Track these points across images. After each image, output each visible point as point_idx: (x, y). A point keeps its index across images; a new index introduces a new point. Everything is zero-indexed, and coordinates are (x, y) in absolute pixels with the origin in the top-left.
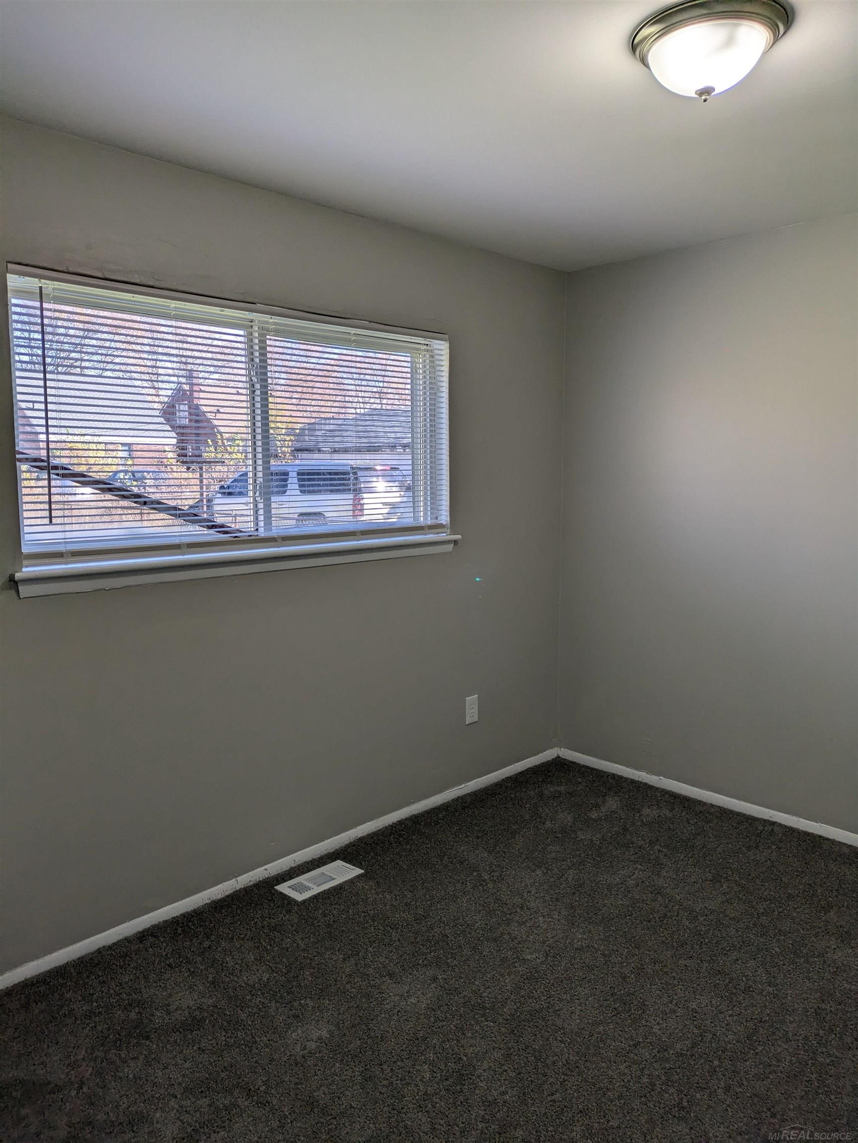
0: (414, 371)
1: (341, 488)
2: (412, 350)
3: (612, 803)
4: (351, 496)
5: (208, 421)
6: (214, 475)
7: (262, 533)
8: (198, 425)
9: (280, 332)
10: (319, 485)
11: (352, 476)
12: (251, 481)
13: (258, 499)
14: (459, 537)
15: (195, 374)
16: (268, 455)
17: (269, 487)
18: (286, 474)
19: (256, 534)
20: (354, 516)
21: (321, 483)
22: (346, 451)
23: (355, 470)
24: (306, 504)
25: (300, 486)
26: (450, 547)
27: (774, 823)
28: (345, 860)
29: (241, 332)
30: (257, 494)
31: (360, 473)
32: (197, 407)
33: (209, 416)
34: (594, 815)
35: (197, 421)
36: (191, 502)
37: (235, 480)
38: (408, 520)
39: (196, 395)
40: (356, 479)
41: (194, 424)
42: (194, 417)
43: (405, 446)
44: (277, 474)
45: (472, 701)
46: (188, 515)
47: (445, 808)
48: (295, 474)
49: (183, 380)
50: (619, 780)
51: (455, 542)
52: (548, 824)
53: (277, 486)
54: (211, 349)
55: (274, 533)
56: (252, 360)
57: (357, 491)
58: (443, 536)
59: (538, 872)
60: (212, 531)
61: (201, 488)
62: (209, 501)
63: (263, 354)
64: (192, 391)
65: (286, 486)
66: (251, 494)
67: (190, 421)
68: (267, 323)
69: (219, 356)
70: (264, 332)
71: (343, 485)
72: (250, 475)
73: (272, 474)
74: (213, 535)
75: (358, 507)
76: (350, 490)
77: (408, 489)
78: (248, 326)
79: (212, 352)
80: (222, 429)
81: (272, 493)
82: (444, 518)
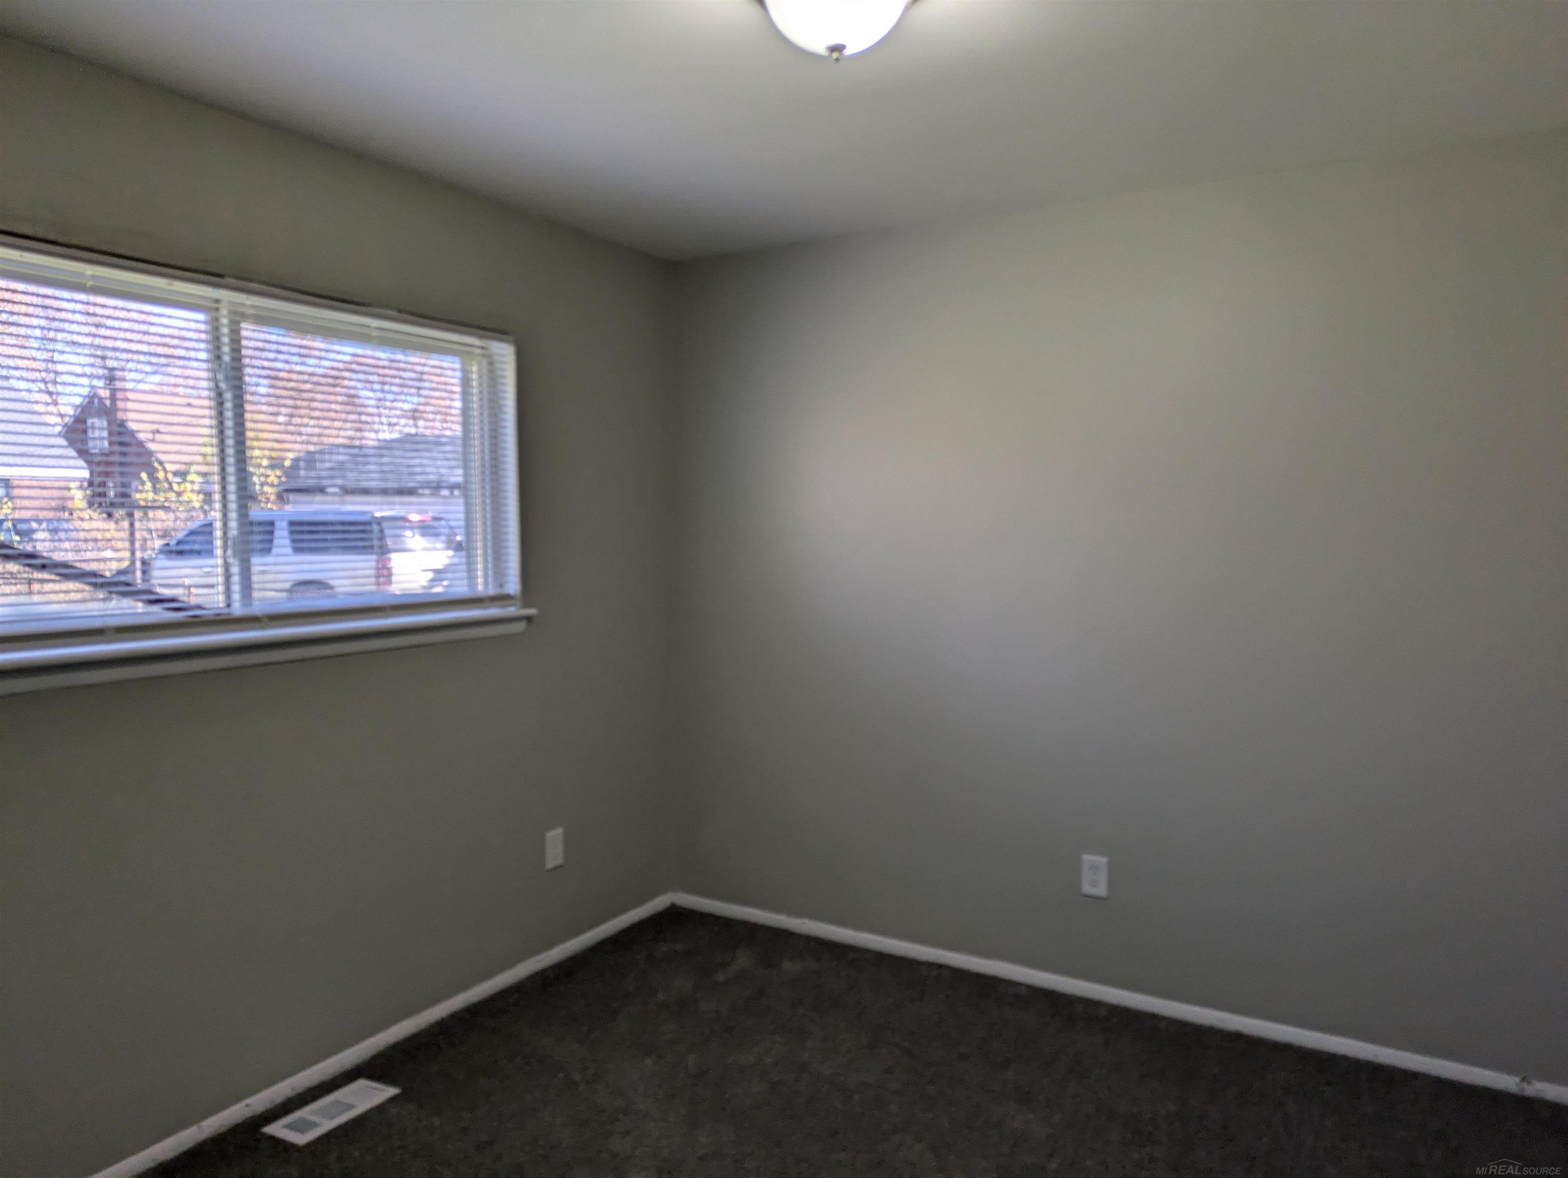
0: (466, 383)
1: (360, 544)
2: (463, 354)
3: (744, 959)
4: (374, 557)
5: (140, 444)
6: (152, 525)
7: (237, 609)
8: (124, 449)
9: (261, 319)
10: (325, 540)
11: (375, 528)
12: (218, 533)
13: (231, 560)
14: (532, 611)
15: (119, 374)
16: (246, 496)
17: (248, 542)
18: (272, 524)
19: (226, 611)
20: (378, 584)
21: (329, 536)
22: (366, 492)
23: (380, 521)
24: (306, 567)
25: (294, 541)
26: (521, 626)
27: (941, 966)
28: (371, 1077)
29: (201, 317)
30: (229, 552)
31: (385, 525)
32: (122, 424)
33: (141, 436)
34: (721, 977)
35: (121, 444)
36: (114, 566)
37: (192, 533)
38: (461, 589)
39: (120, 404)
40: (382, 531)
41: (116, 448)
42: (116, 439)
43: (453, 487)
44: (260, 524)
45: (555, 836)
46: (116, 584)
47: (517, 989)
48: (285, 524)
49: (101, 383)
50: (752, 929)
51: (529, 619)
52: (661, 996)
53: (261, 542)
54: (146, 338)
55: (257, 609)
56: (219, 357)
57: (384, 551)
58: (511, 611)
59: (649, 1062)
60: (155, 608)
61: (132, 543)
62: (144, 562)
63: (236, 349)
64: (113, 398)
65: (271, 541)
66: (219, 552)
67: (111, 444)
68: (242, 305)
69: (161, 350)
70: (238, 317)
71: (362, 539)
72: (218, 524)
73: (252, 524)
74: (158, 614)
75: (384, 573)
76: (372, 547)
77: (458, 547)
78: (212, 309)
79: (149, 344)
80: (163, 457)
81: (253, 550)
82: (513, 585)
